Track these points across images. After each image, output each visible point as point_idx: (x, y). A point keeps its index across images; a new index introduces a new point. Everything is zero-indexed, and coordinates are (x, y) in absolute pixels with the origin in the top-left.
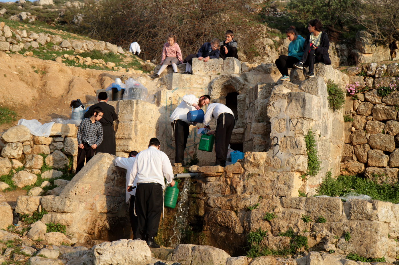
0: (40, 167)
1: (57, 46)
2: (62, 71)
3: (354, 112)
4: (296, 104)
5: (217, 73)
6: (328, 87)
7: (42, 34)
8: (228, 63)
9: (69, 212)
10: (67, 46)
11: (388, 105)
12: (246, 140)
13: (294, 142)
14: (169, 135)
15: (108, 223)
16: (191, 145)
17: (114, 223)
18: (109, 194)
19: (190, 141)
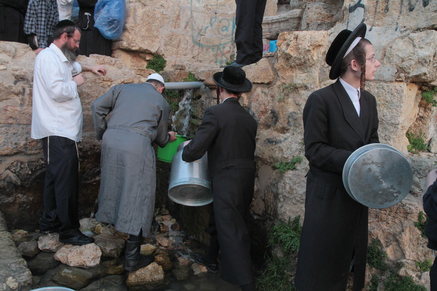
14: (195, 27)
15: (15, 173)
16: (228, 41)
17: (30, 173)
18: (10, 121)
19: (226, 36)
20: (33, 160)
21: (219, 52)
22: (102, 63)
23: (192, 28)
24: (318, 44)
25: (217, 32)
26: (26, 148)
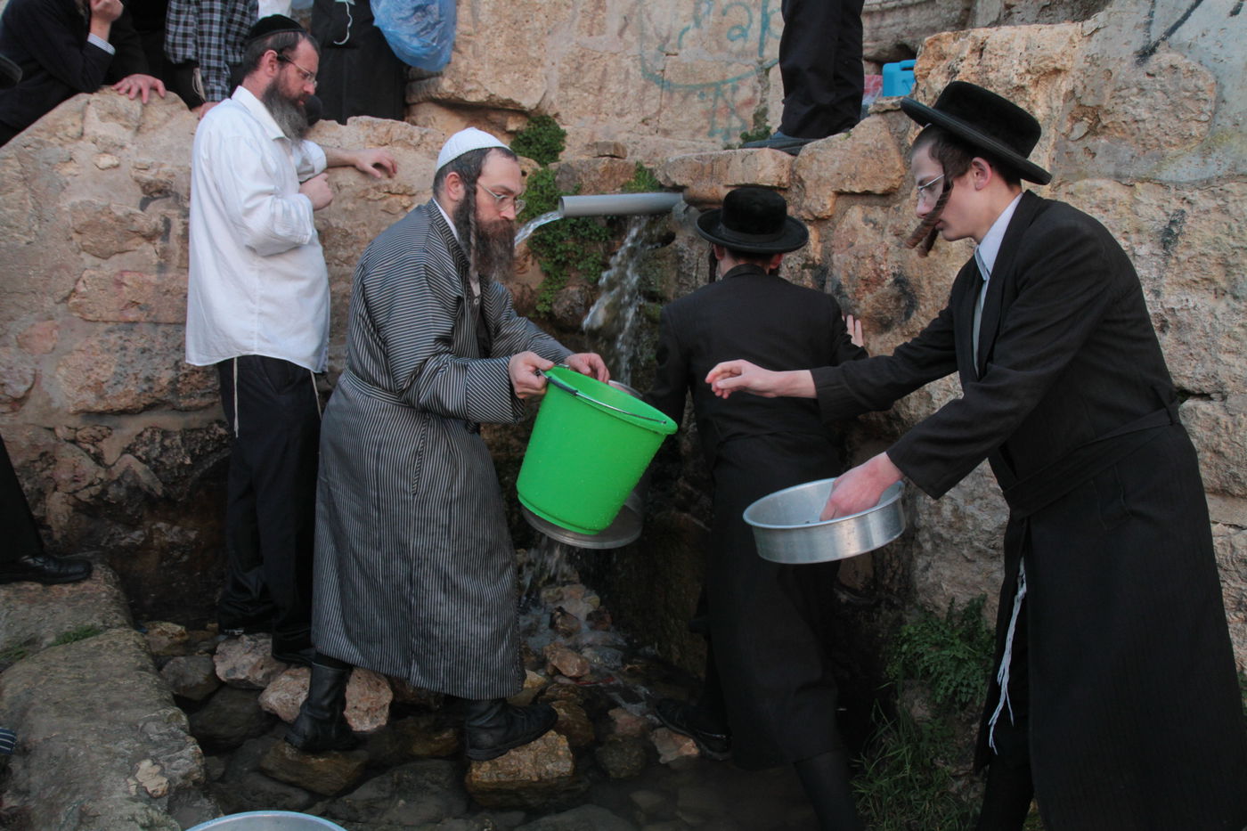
14: (650, 32)
15: (146, 462)
16: (747, 69)
17: (188, 461)
18: (132, 315)
19: (742, 54)
20: (196, 425)
21: (720, 103)
22: (384, 141)
23: (641, 34)
24: (1052, 65)
25: (714, 43)
26: (175, 391)
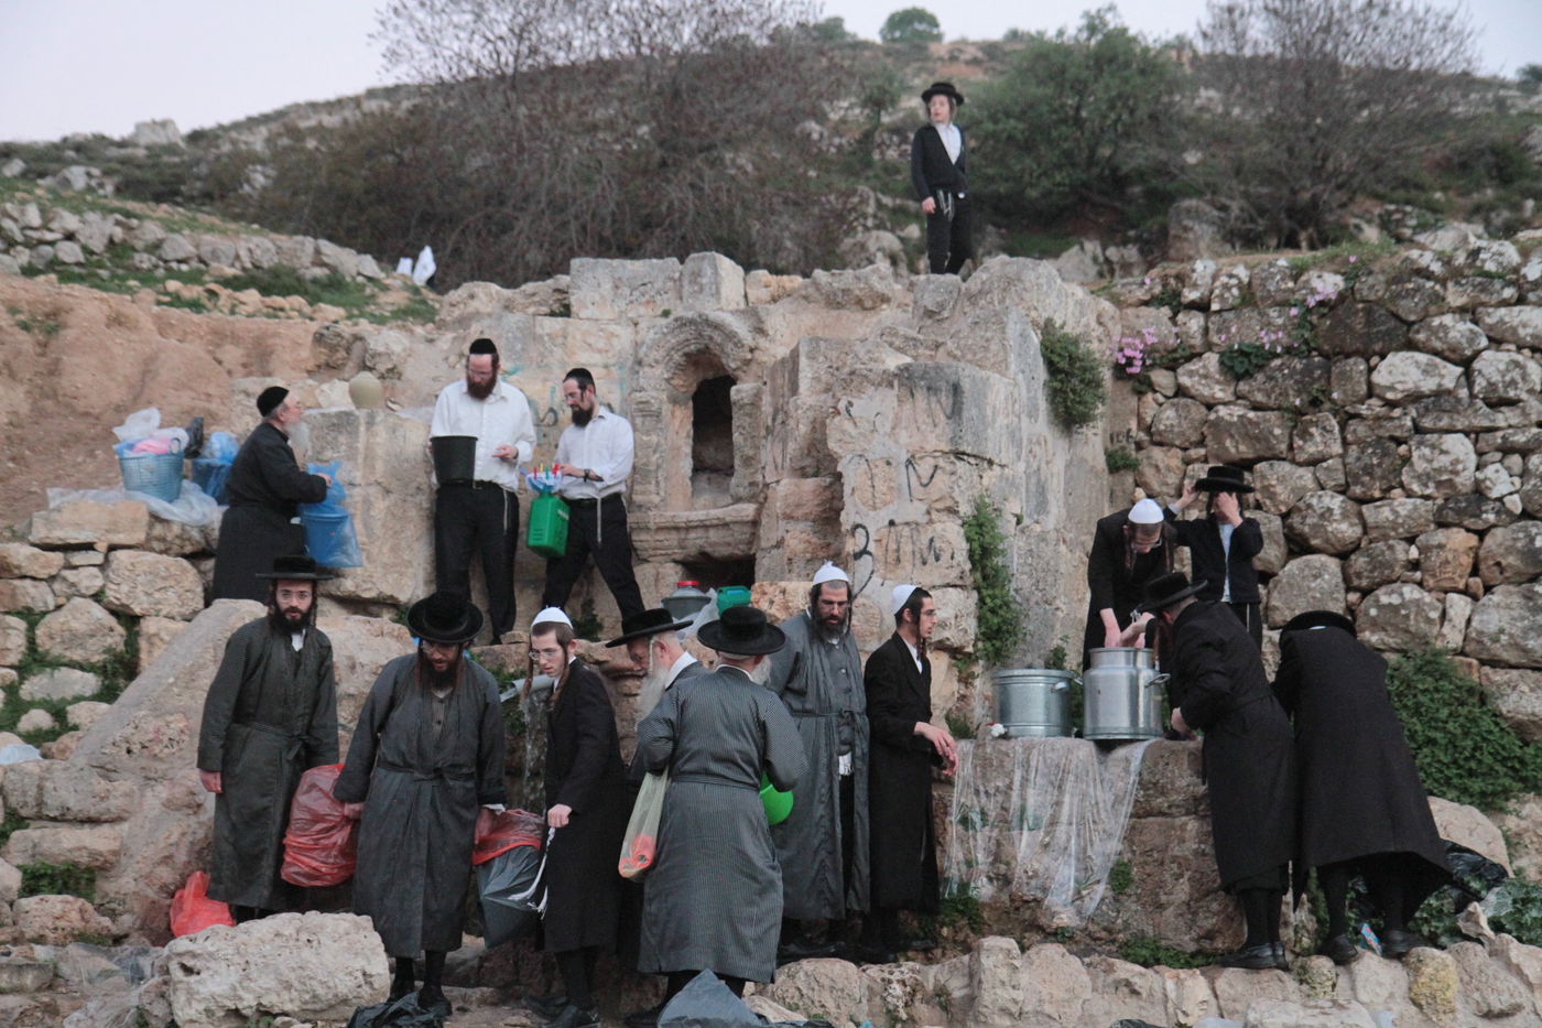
0: (14, 658)
1: (145, 256)
2: (120, 324)
3: (1142, 436)
4: (929, 404)
5: (660, 312)
6: (1042, 344)
7: (92, 217)
8: (696, 275)
9: (104, 817)
10: (181, 255)
11: (1256, 407)
12: (764, 544)
13: (925, 542)
